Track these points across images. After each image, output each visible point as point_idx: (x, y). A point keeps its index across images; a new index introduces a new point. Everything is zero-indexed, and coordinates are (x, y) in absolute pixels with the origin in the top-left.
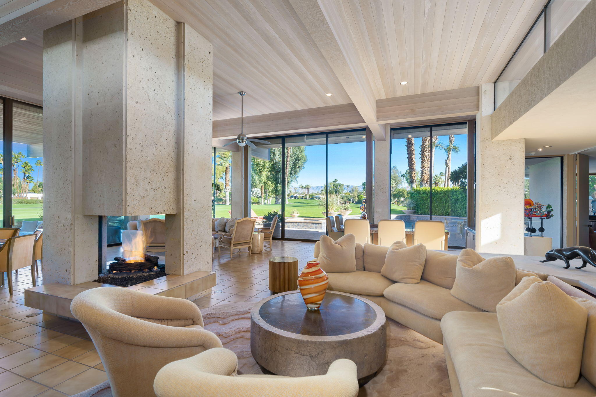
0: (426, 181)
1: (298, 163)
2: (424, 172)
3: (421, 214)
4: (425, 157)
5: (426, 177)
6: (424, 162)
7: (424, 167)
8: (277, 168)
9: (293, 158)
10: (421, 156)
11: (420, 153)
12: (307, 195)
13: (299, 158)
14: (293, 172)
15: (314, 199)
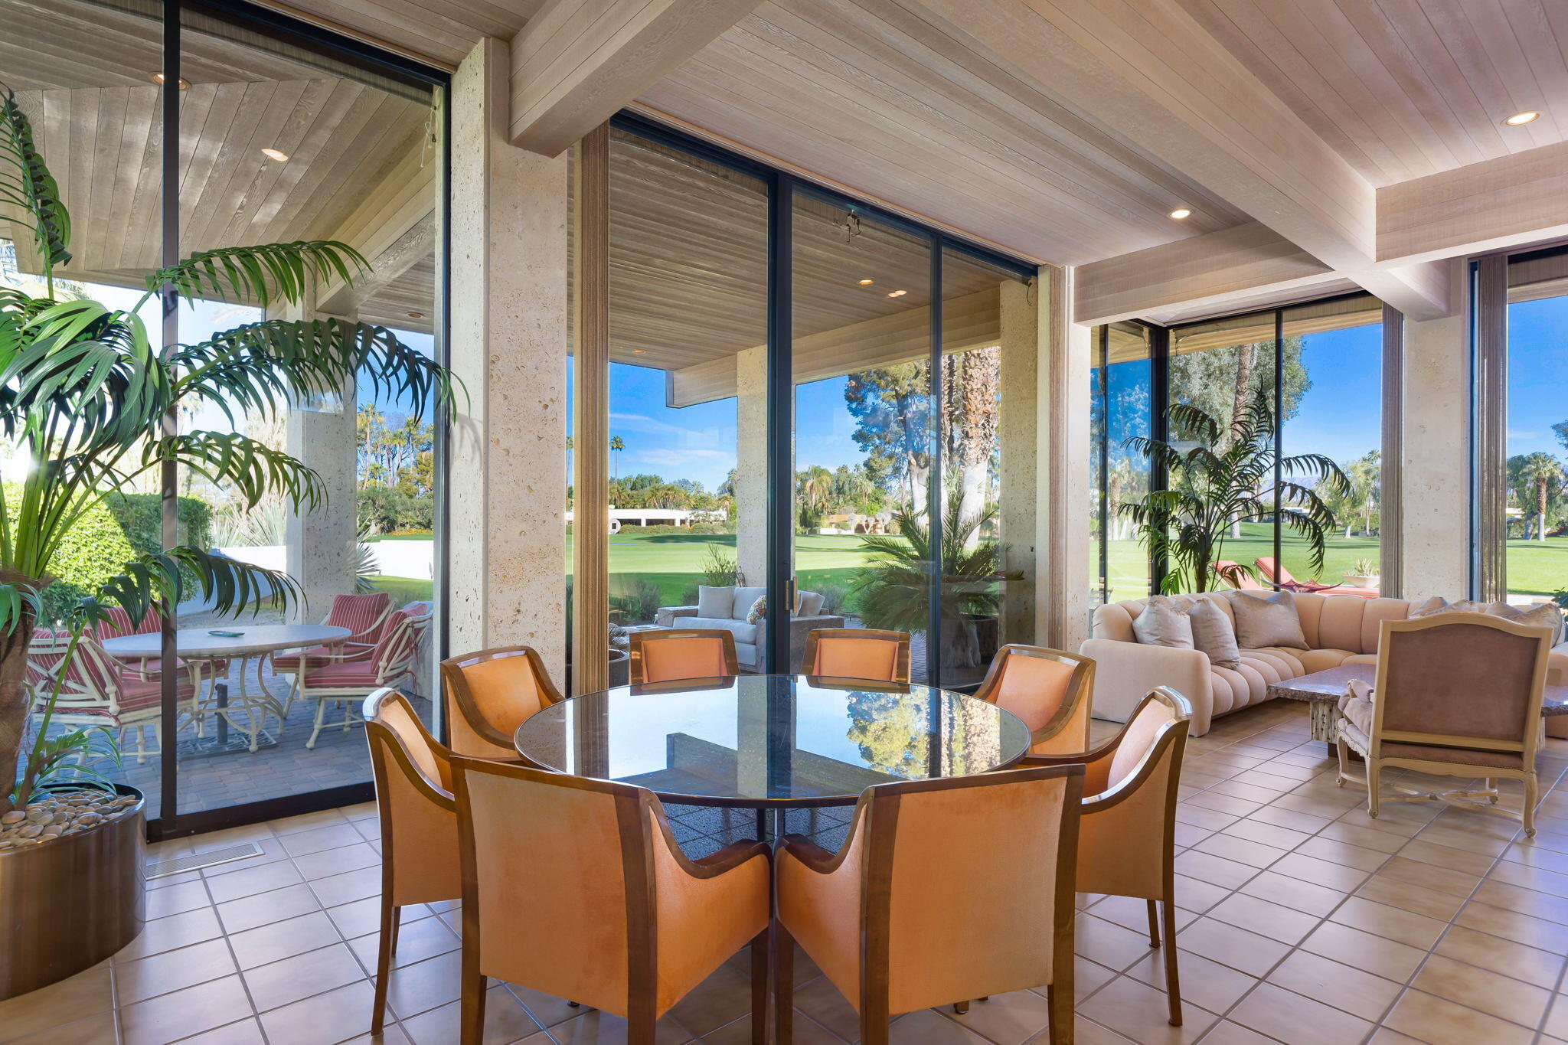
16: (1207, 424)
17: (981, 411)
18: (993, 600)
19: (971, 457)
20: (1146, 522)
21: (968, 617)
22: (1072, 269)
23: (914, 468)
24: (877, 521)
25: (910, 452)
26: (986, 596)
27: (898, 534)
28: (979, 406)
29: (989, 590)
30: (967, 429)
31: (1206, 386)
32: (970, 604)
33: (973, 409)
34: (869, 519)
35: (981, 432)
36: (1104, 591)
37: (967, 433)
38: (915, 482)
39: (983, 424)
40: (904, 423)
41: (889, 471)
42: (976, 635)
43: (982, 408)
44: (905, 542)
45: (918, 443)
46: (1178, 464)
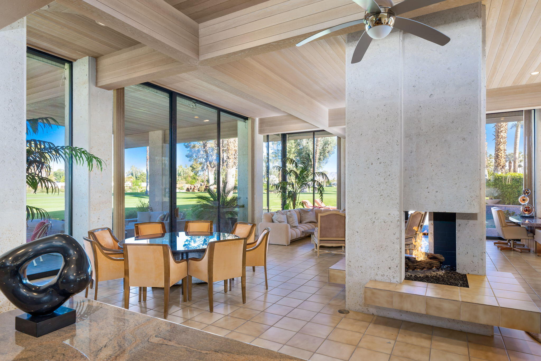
0: (502, 166)
1: (327, 147)
2: (499, 155)
3: (509, 204)
4: (501, 138)
5: (502, 161)
6: (500, 143)
7: (500, 150)
8: (304, 154)
9: (322, 142)
10: (494, 137)
11: (494, 133)
12: (324, 182)
13: (329, 142)
14: (322, 157)
15: (332, 186)
16: (294, 163)
17: (233, 150)
18: (236, 213)
19: (230, 165)
20: (279, 190)
21: (229, 218)
22: (258, 119)
23: (209, 168)
24: (195, 187)
25: (208, 162)
26: (234, 212)
27: (203, 192)
28: (233, 148)
29: (235, 210)
30: (229, 155)
31: (308, 143)
32: (229, 215)
33: (231, 149)
34: (191, 186)
35: (234, 157)
36: (268, 210)
37: (229, 157)
38: (210, 173)
39: (234, 154)
40: (206, 152)
41: (200, 169)
42: (231, 223)
43: (234, 149)
44: (207, 195)
45: (211, 159)
46: (288, 173)
